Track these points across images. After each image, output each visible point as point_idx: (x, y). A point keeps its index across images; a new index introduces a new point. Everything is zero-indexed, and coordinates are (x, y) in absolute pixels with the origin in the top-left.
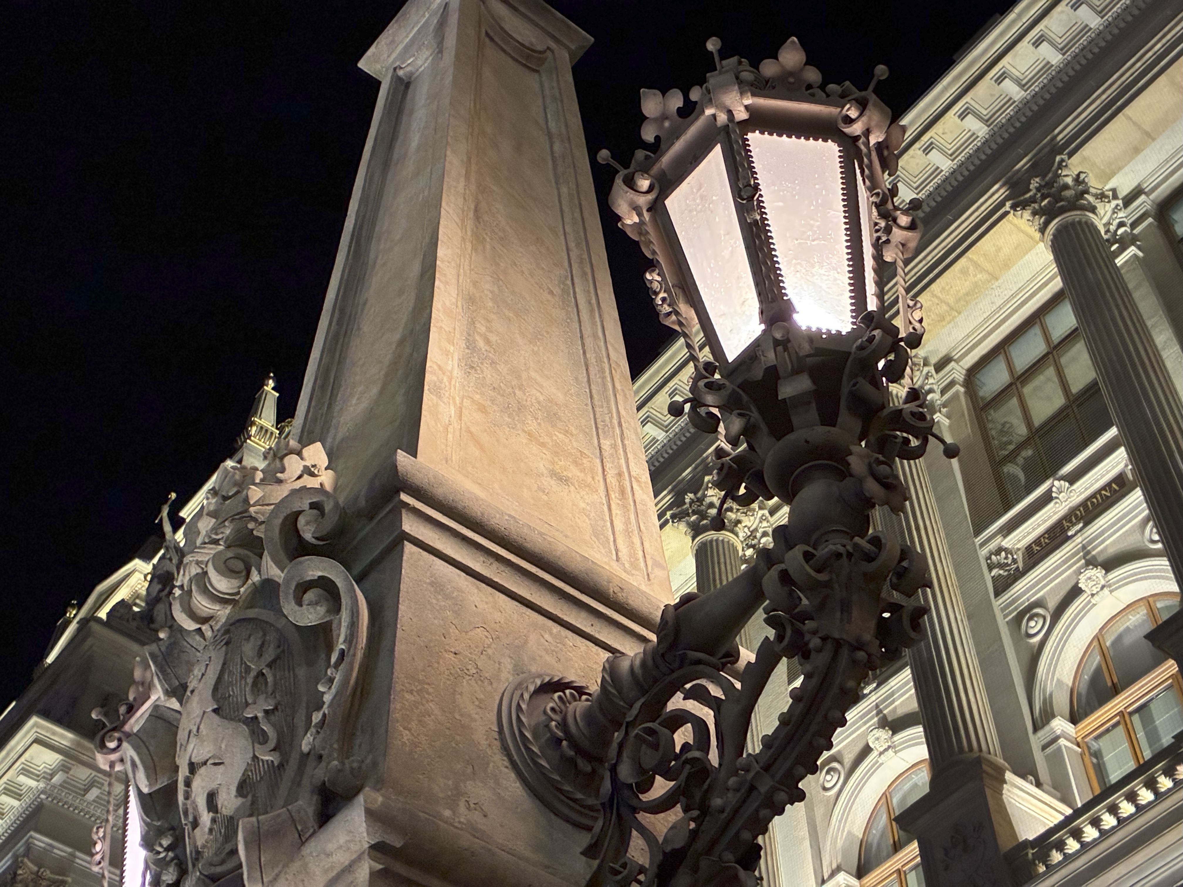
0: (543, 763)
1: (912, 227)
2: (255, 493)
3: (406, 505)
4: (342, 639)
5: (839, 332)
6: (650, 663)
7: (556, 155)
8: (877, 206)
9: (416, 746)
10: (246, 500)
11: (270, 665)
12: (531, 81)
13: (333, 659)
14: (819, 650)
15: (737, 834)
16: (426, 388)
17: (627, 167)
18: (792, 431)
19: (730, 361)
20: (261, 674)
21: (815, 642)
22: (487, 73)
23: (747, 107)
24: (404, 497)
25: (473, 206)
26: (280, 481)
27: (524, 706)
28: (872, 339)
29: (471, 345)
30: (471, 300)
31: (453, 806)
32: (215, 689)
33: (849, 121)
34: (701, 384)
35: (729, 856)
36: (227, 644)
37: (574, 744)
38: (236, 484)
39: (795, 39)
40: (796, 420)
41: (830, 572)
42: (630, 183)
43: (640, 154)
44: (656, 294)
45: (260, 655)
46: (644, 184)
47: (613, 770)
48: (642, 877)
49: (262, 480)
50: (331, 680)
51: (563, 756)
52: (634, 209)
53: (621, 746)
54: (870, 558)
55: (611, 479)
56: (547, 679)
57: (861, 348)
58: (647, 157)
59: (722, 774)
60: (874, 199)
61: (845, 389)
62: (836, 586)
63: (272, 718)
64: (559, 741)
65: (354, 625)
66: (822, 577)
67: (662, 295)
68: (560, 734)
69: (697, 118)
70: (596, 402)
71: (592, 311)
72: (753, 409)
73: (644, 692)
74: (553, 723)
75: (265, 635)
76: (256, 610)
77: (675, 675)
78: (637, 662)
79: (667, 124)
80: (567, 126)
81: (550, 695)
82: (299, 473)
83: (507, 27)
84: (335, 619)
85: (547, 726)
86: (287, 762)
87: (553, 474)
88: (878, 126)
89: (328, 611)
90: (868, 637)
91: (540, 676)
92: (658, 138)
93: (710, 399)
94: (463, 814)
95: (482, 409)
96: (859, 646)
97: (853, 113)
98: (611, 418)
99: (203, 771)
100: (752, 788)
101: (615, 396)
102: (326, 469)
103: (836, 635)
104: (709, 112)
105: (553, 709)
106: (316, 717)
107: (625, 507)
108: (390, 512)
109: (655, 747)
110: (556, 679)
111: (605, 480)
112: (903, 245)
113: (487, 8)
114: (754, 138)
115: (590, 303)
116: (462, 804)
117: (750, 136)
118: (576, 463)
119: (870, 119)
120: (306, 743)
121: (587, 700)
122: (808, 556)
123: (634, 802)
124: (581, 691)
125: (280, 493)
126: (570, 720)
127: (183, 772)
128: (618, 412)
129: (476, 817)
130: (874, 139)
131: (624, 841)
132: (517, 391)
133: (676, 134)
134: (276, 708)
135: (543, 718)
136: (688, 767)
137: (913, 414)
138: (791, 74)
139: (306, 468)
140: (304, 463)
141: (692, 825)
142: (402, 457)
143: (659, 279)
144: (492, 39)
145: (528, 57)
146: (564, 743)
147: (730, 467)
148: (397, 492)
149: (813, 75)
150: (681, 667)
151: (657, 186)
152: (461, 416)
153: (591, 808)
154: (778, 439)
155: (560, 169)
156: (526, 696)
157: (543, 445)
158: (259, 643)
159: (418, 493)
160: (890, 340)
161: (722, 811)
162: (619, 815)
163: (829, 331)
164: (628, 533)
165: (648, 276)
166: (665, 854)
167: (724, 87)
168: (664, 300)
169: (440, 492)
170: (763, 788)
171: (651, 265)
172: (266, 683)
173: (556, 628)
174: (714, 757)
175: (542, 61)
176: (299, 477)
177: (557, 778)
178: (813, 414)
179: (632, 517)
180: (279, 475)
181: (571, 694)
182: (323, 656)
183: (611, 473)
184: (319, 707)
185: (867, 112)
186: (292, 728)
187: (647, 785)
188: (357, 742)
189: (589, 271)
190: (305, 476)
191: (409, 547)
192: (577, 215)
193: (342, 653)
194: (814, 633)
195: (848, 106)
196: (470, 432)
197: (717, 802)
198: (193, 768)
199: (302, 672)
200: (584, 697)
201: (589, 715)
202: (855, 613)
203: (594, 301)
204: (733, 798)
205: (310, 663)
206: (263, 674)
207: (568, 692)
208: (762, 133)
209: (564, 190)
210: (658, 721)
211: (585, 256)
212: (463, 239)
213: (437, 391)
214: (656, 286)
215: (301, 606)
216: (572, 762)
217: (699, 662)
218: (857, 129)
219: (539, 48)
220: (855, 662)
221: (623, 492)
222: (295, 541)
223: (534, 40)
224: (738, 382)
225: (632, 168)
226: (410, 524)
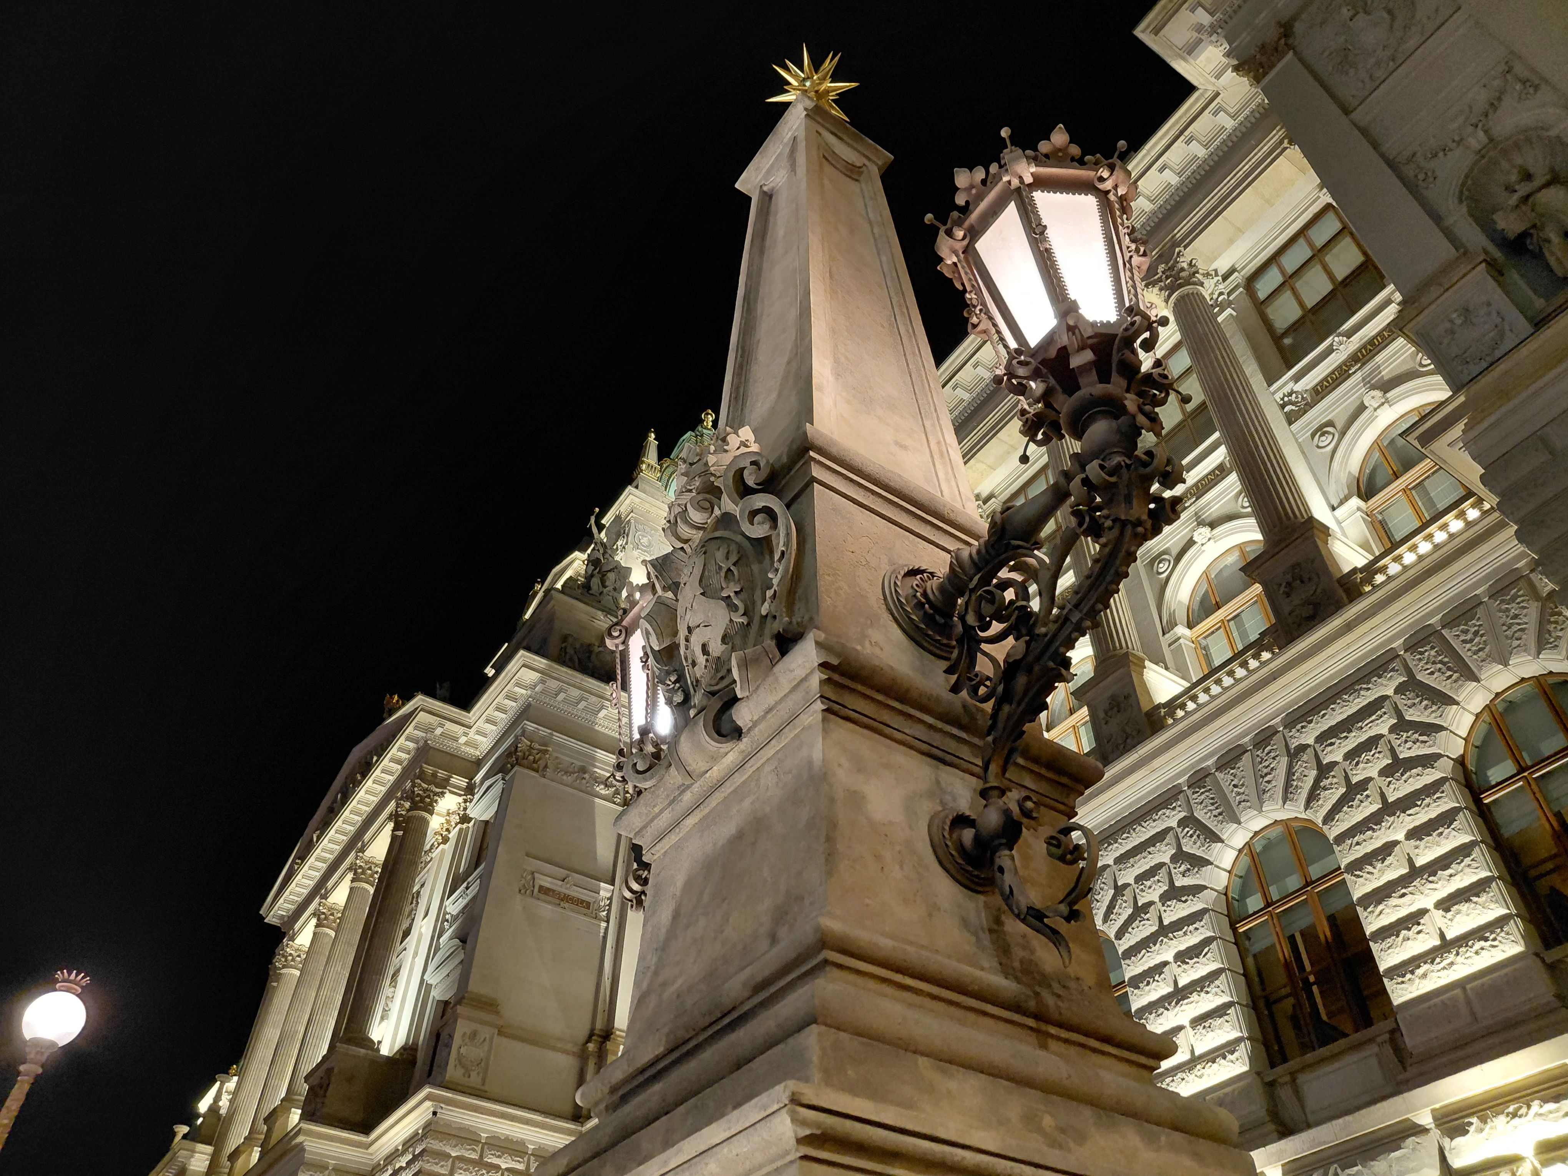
0: (914, 617)
2: (711, 459)
3: (814, 459)
4: (781, 543)
5: (1109, 322)
6: (983, 551)
9: (837, 608)
10: (707, 464)
11: (734, 565)
13: (777, 557)
16: (813, 387)
17: (945, 223)
18: (1080, 389)
19: (1032, 347)
20: (730, 570)
23: (1032, 174)
24: (812, 453)
26: (727, 451)
27: (898, 584)
28: (1133, 323)
29: (836, 360)
30: (832, 331)
31: (862, 643)
32: (701, 581)
33: (1103, 180)
34: (1015, 362)
36: (705, 553)
37: (932, 606)
39: (1062, 126)
40: (1082, 382)
42: (949, 234)
43: (954, 214)
45: (728, 558)
46: (959, 234)
47: (963, 619)
50: (777, 570)
51: (926, 613)
52: (953, 252)
53: (967, 604)
56: (911, 568)
57: (1126, 330)
58: (960, 216)
61: (1115, 359)
63: (740, 596)
64: (923, 604)
65: (788, 535)
68: (923, 600)
69: (996, 184)
71: (910, 337)
72: (1051, 377)
73: (980, 569)
74: (918, 594)
75: (729, 546)
76: (721, 532)
77: (1001, 558)
78: (974, 552)
79: (973, 191)
81: (914, 577)
82: (738, 445)
84: (774, 533)
85: (915, 595)
86: (753, 621)
88: (1123, 184)
89: (771, 528)
91: (906, 565)
92: (967, 202)
93: (1021, 371)
94: (869, 649)
97: (1105, 175)
98: (930, 407)
99: (697, 631)
102: (755, 442)
104: (1005, 179)
105: (917, 585)
106: (769, 593)
108: (803, 464)
109: (992, 601)
110: (916, 567)
111: (929, 445)
114: (1040, 197)
115: (908, 332)
116: (867, 642)
117: (1035, 194)
118: (911, 437)
119: (1117, 177)
120: (764, 610)
121: (938, 579)
123: (978, 639)
124: (933, 574)
125: (728, 458)
126: (929, 592)
127: (683, 633)
129: (876, 650)
130: (1121, 192)
133: (980, 197)
134: (742, 590)
135: (911, 590)
137: (1158, 376)
138: (1060, 150)
139: (741, 442)
140: (739, 439)
142: (809, 428)
146: (927, 606)
148: (807, 450)
149: (1075, 150)
150: (1008, 551)
151: (968, 234)
153: (949, 645)
154: (1070, 396)
156: (899, 578)
158: (726, 551)
159: (821, 451)
160: (1146, 323)
162: (969, 648)
163: (1102, 321)
167: (1015, 160)
169: (834, 451)
172: (734, 575)
176: (739, 448)
177: (924, 627)
178: (1094, 378)
181: (927, 576)
182: (768, 558)
184: (770, 587)
185: (1115, 173)
186: (754, 603)
187: (987, 627)
188: (797, 607)
190: (744, 446)
191: (817, 487)
193: (783, 553)
195: (1101, 170)
196: (843, 416)
198: (691, 629)
199: (755, 567)
200: (936, 578)
201: (941, 588)
203: (911, 331)
205: (759, 563)
207: (925, 575)
208: (1043, 191)
210: (991, 585)
213: (820, 389)
215: (753, 525)
216: (933, 617)
217: (1018, 547)
218: (1108, 185)
222: (743, 487)
224: (1040, 359)
225: (949, 225)
226: (817, 472)
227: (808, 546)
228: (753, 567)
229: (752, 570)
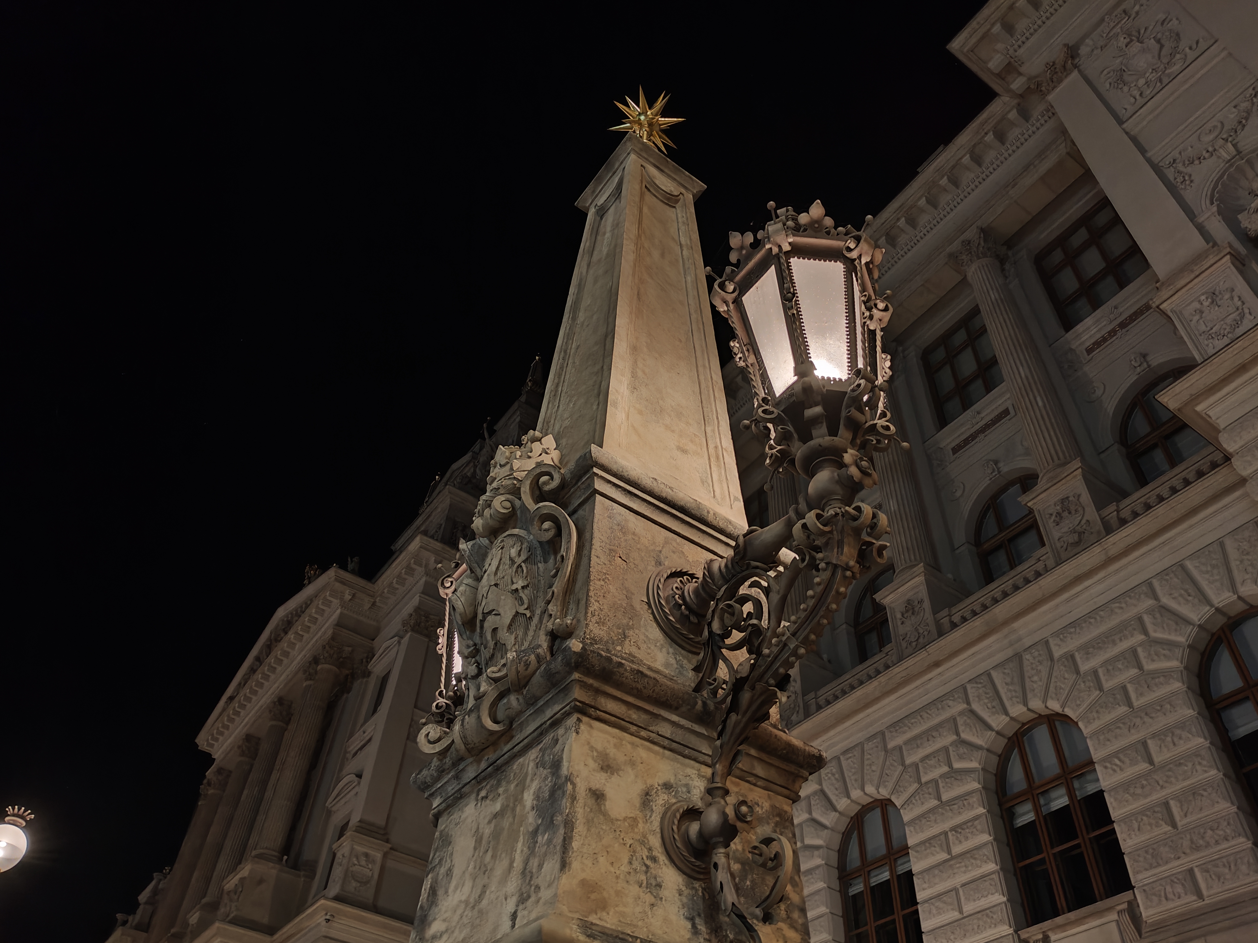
0: (671, 618)
1: (886, 309)
2: (516, 464)
3: (597, 475)
4: (562, 550)
5: (840, 380)
6: (730, 566)
7: (685, 257)
8: (865, 303)
9: (602, 611)
10: (512, 469)
11: (524, 562)
12: (670, 213)
13: (557, 561)
14: (824, 570)
15: (777, 669)
16: (609, 403)
17: (721, 278)
18: (812, 439)
19: (777, 395)
20: (520, 566)
21: (822, 565)
22: (645, 210)
23: (790, 243)
24: (595, 470)
25: (636, 293)
26: (530, 457)
27: (661, 586)
28: (859, 385)
29: (634, 375)
30: (634, 349)
31: (622, 644)
32: (496, 573)
33: (849, 250)
34: (760, 410)
35: (772, 681)
36: (502, 548)
37: (688, 607)
38: (507, 458)
39: (819, 201)
40: (815, 433)
41: (832, 526)
42: (722, 286)
43: (728, 269)
44: (736, 355)
45: (519, 555)
46: (731, 287)
47: (710, 624)
48: (724, 686)
49: (520, 456)
50: (557, 572)
51: (682, 614)
52: (725, 302)
53: (713, 611)
54: (855, 519)
55: (711, 450)
56: (673, 571)
57: (853, 390)
58: (733, 271)
59: (769, 634)
60: (863, 298)
61: (844, 414)
62: (835, 532)
63: (526, 591)
64: (681, 606)
65: (569, 541)
66: (827, 529)
67: (740, 355)
68: (681, 602)
69: (761, 250)
70: (704, 405)
72: (790, 425)
73: (727, 581)
74: (677, 596)
75: (522, 544)
76: (518, 530)
77: (744, 573)
78: (723, 565)
79: (744, 252)
80: (691, 240)
81: (675, 579)
82: (540, 452)
83: (657, 182)
84: (558, 538)
85: (674, 597)
86: (534, 615)
87: (679, 448)
88: (867, 253)
89: (555, 534)
90: (852, 563)
91: (670, 568)
92: (738, 260)
94: (628, 648)
95: (640, 413)
96: (847, 568)
97: (852, 246)
98: (713, 414)
99: (490, 618)
100: (785, 645)
101: (715, 401)
102: (555, 449)
103: (834, 562)
104: (768, 246)
105: (677, 588)
106: (549, 592)
107: (719, 466)
108: (588, 478)
109: (733, 614)
110: (679, 570)
111: (708, 450)
112: (880, 320)
113: (646, 172)
114: (794, 261)
116: (627, 642)
117: (792, 260)
118: (692, 441)
119: (862, 248)
121: (696, 582)
122: (818, 517)
123: (721, 644)
124: (692, 576)
125: (530, 464)
126: (686, 594)
127: (480, 617)
128: (717, 411)
129: (634, 650)
130: (863, 261)
131: (715, 666)
132: (660, 402)
133: (749, 258)
134: (528, 586)
135: (671, 592)
136: (750, 627)
137: (882, 426)
138: (817, 222)
139: (544, 449)
140: (542, 447)
141: (752, 661)
142: (594, 448)
143: (737, 345)
144: (649, 190)
145: (668, 199)
146: (683, 607)
147: (776, 455)
148: (592, 467)
149: (829, 222)
150: (747, 569)
151: (738, 288)
152: (628, 418)
153: (698, 643)
154: (804, 444)
155: (687, 266)
156: (662, 580)
157: (673, 431)
158: (519, 549)
159: (603, 467)
160: (870, 385)
161: (769, 656)
162: (712, 650)
163: (835, 379)
164: (720, 481)
165: (732, 344)
166: (736, 679)
167: (777, 232)
168: (740, 358)
169: (615, 467)
170: (792, 646)
171: (734, 336)
172: (523, 571)
173: (679, 539)
174: (764, 623)
175: (677, 201)
176: (540, 455)
177: (678, 626)
178: (824, 429)
179: (723, 472)
180: (529, 454)
181: (687, 579)
182: (552, 557)
183: (711, 446)
184: (551, 587)
185: (860, 244)
186: (536, 598)
187: (728, 635)
188: (570, 608)
189: (701, 327)
190: (543, 454)
191: (598, 497)
192: (696, 294)
193: (563, 557)
194: (822, 560)
195: (849, 241)
196: (633, 426)
197: (766, 651)
198: (486, 615)
200: (694, 580)
201: (696, 591)
202: (846, 549)
204: (775, 650)
205: (546, 561)
206: (521, 566)
207: (685, 577)
208: (799, 258)
209: (689, 279)
210: (734, 599)
211: (700, 318)
212: (631, 313)
213: (615, 405)
214: (735, 350)
215: (541, 531)
216: (687, 617)
217: (757, 567)
218: (854, 255)
219: (676, 193)
220: (845, 577)
221: (717, 458)
222: (537, 493)
223: (672, 189)
224: (782, 408)
225: (723, 279)
226: (599, 485)
227: (586, 552)
228: (539, 565)
229: (538, 568)
